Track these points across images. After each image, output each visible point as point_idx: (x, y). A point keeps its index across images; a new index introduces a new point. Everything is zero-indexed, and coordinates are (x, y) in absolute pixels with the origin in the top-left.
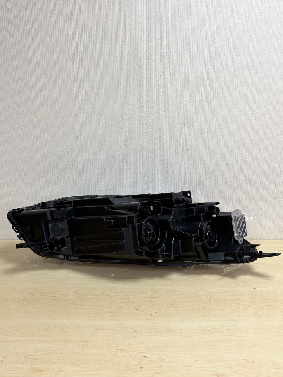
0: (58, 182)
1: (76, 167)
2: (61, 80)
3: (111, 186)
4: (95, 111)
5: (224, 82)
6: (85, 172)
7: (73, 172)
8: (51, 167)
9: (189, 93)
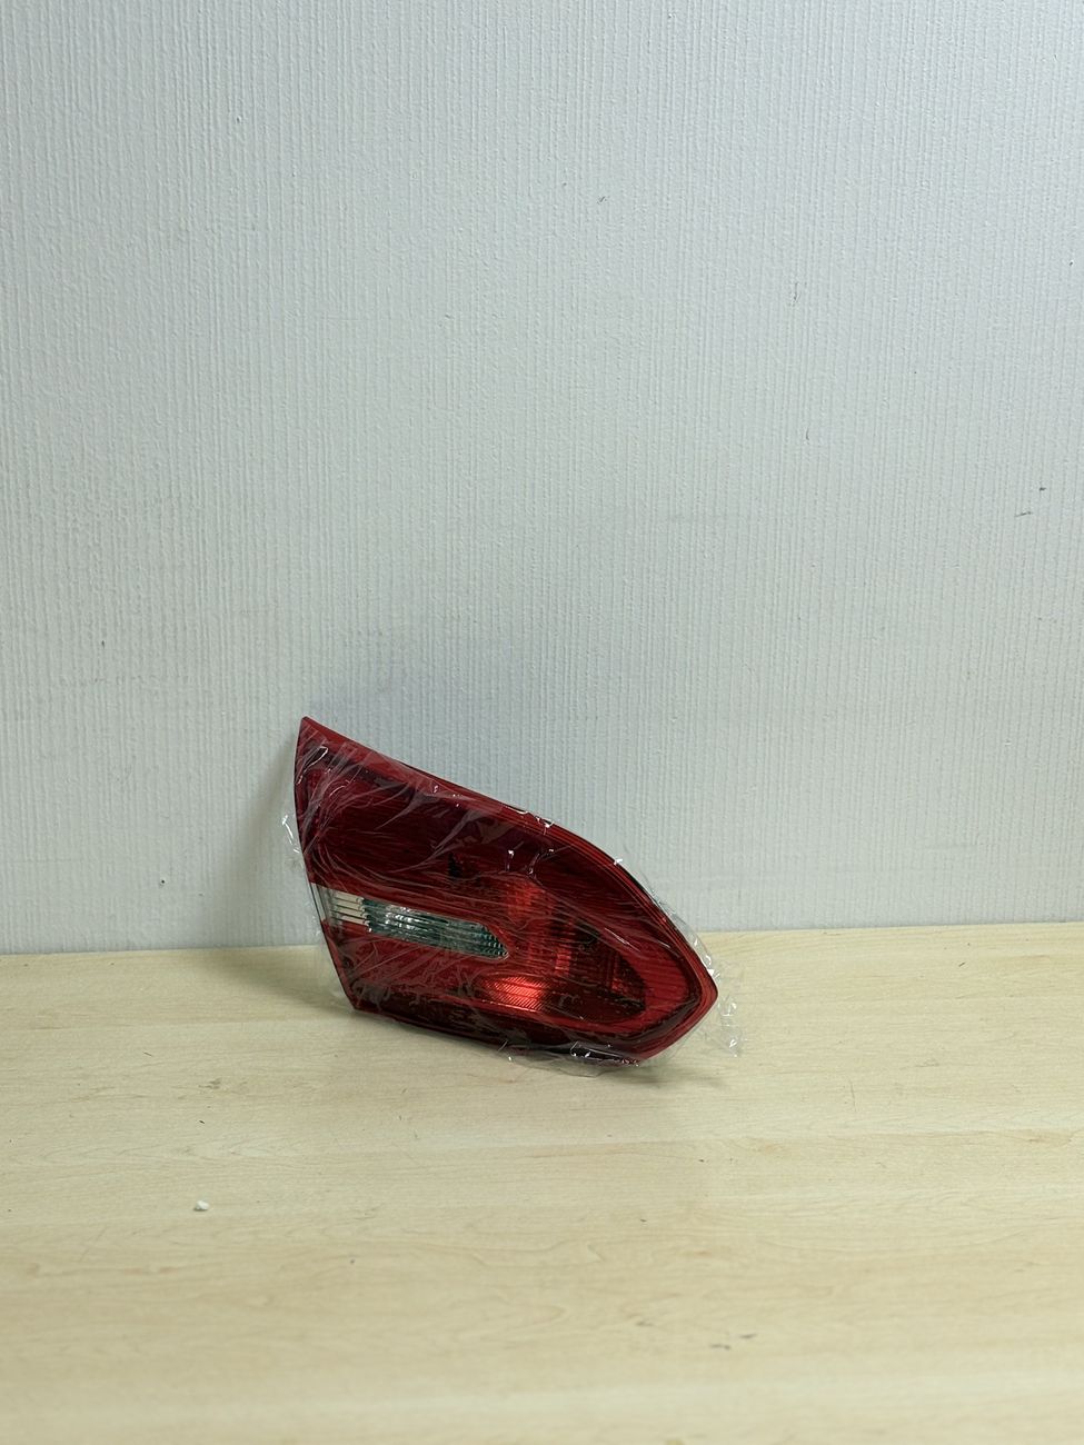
0: (72, 627)
1: (177, 536)
2: (102, 36)
3: (378, 645)
4: (297, 214)
5: (1013, 60)
6: (231, 564)
7: (161, 568)
8: (35, 540)
9: (824, 115)
